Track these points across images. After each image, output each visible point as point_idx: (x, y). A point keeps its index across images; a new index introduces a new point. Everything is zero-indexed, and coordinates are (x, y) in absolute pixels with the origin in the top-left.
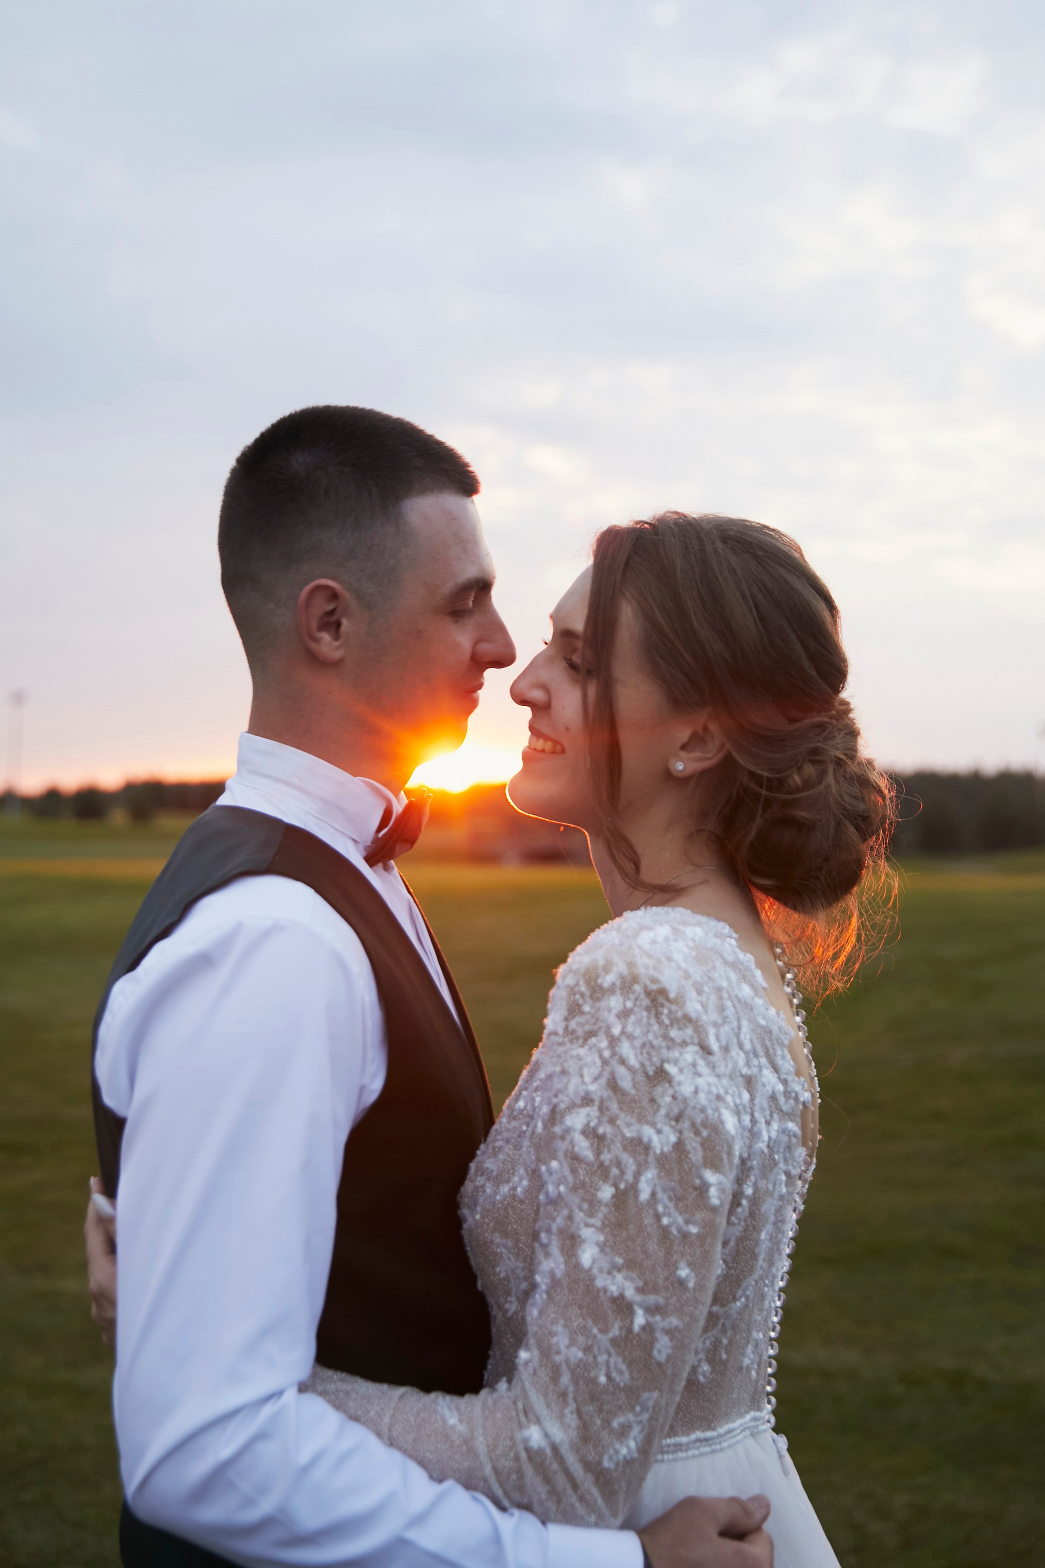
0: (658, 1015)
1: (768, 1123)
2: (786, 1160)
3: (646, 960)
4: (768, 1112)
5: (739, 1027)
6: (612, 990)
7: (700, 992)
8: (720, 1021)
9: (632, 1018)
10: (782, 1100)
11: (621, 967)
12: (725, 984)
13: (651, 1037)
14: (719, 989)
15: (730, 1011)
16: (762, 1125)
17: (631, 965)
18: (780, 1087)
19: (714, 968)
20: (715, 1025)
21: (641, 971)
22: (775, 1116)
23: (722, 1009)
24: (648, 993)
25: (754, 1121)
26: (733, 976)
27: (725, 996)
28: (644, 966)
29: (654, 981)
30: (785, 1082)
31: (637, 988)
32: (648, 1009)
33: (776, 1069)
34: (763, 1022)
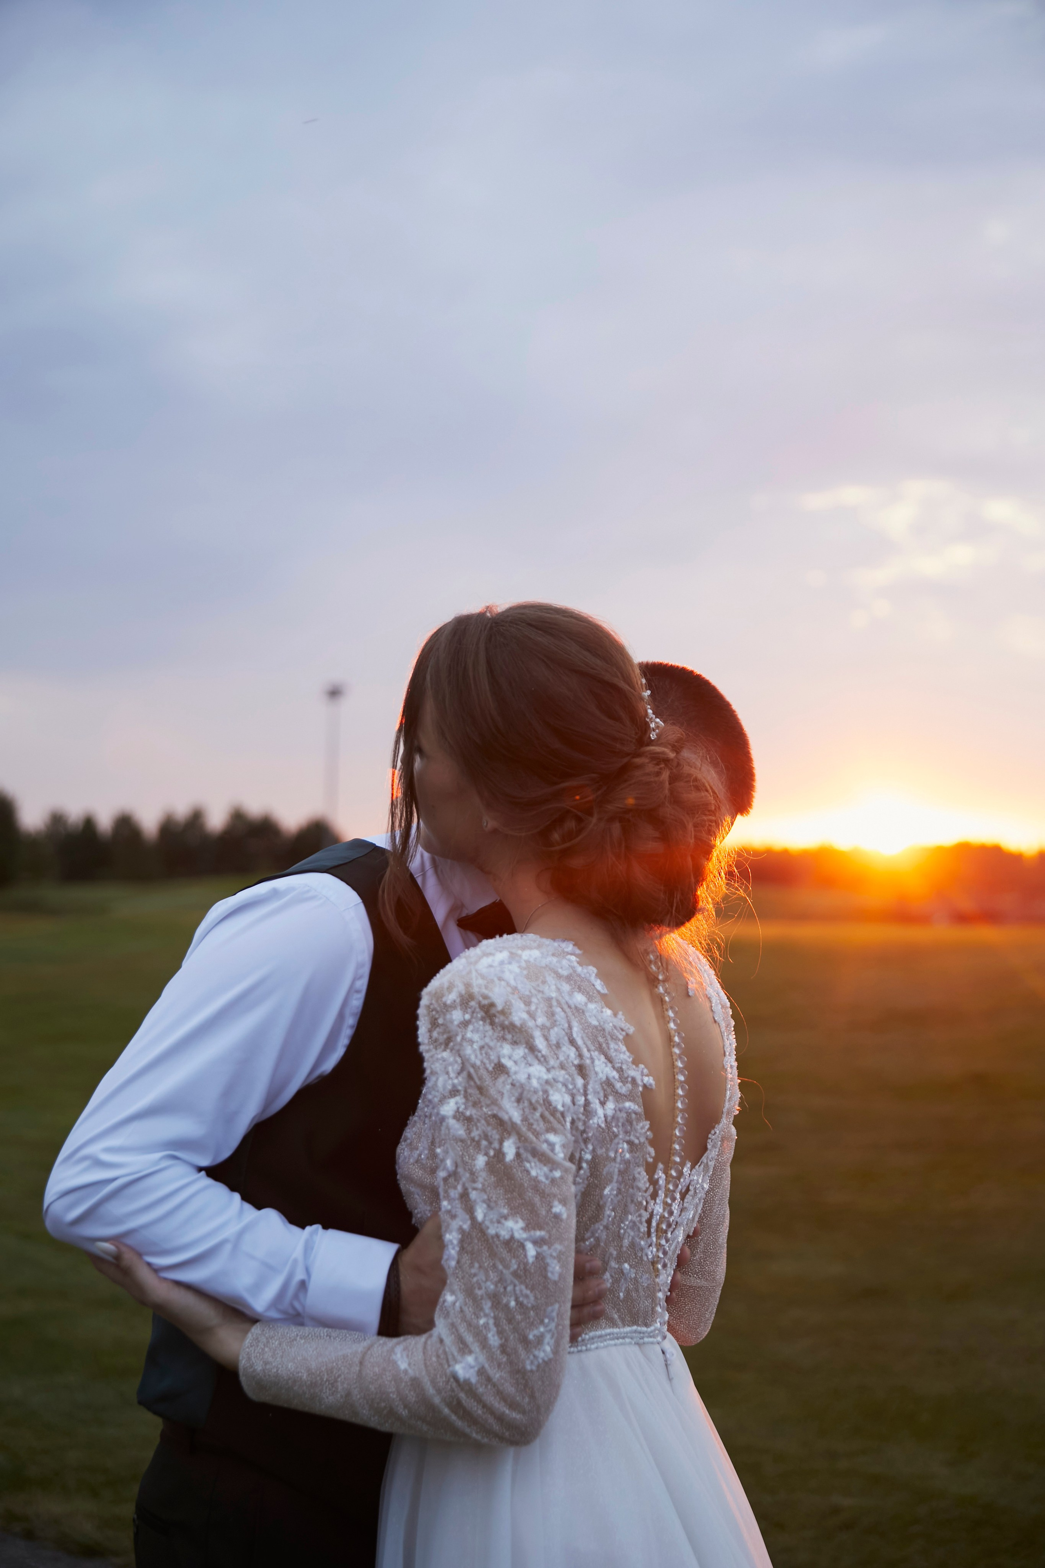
0: (492, 1024)
1: (603, 1104)
2: (626, 1132)
3: (480, 981)
4: (602, 1094)
5: (570, 1027)
6: (453, 1006)
7: (528, 1003)
8: (548, 1024)
9: (471, 1027)
10: (618, 1085)
11: (460, 988)
12: (554, 995)
13: (487, 1040)
14: (549, 1000)
15: (560, 1015)
16: (595, 1104)
17: (468, 985)
18: (615, 1074)
19: (544, 982)
20: (543, 1028)
21: (475, 990)
22: (611, 1098)
23: (551, 1015)
24: (482, 1007)
25: (587, 1103)
26: (566, 987)
27: (554, 1003)
28: (478, 986)
29: (485, 997)
30: (620, 1070)
31: (473, 1003)
32: (483, 1019)
33: (609, 1059)
34: (595, 1023)
